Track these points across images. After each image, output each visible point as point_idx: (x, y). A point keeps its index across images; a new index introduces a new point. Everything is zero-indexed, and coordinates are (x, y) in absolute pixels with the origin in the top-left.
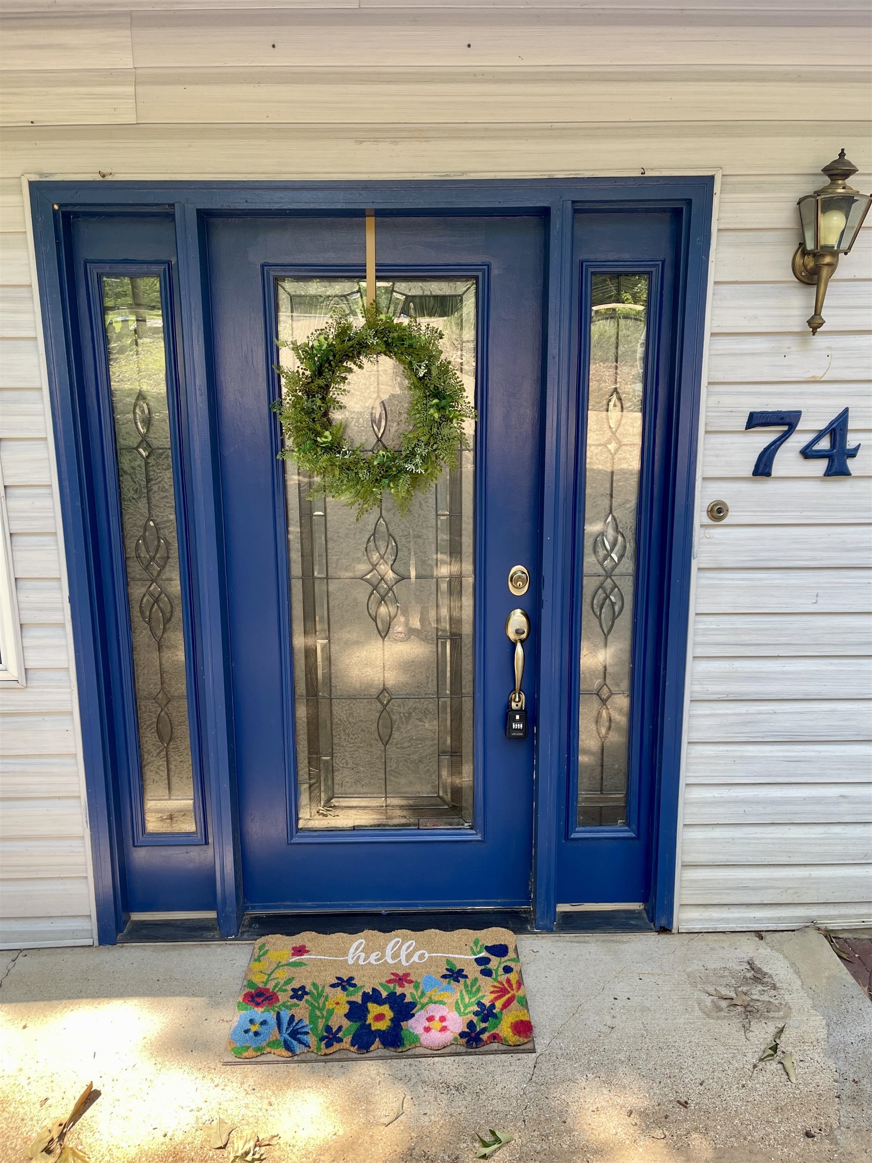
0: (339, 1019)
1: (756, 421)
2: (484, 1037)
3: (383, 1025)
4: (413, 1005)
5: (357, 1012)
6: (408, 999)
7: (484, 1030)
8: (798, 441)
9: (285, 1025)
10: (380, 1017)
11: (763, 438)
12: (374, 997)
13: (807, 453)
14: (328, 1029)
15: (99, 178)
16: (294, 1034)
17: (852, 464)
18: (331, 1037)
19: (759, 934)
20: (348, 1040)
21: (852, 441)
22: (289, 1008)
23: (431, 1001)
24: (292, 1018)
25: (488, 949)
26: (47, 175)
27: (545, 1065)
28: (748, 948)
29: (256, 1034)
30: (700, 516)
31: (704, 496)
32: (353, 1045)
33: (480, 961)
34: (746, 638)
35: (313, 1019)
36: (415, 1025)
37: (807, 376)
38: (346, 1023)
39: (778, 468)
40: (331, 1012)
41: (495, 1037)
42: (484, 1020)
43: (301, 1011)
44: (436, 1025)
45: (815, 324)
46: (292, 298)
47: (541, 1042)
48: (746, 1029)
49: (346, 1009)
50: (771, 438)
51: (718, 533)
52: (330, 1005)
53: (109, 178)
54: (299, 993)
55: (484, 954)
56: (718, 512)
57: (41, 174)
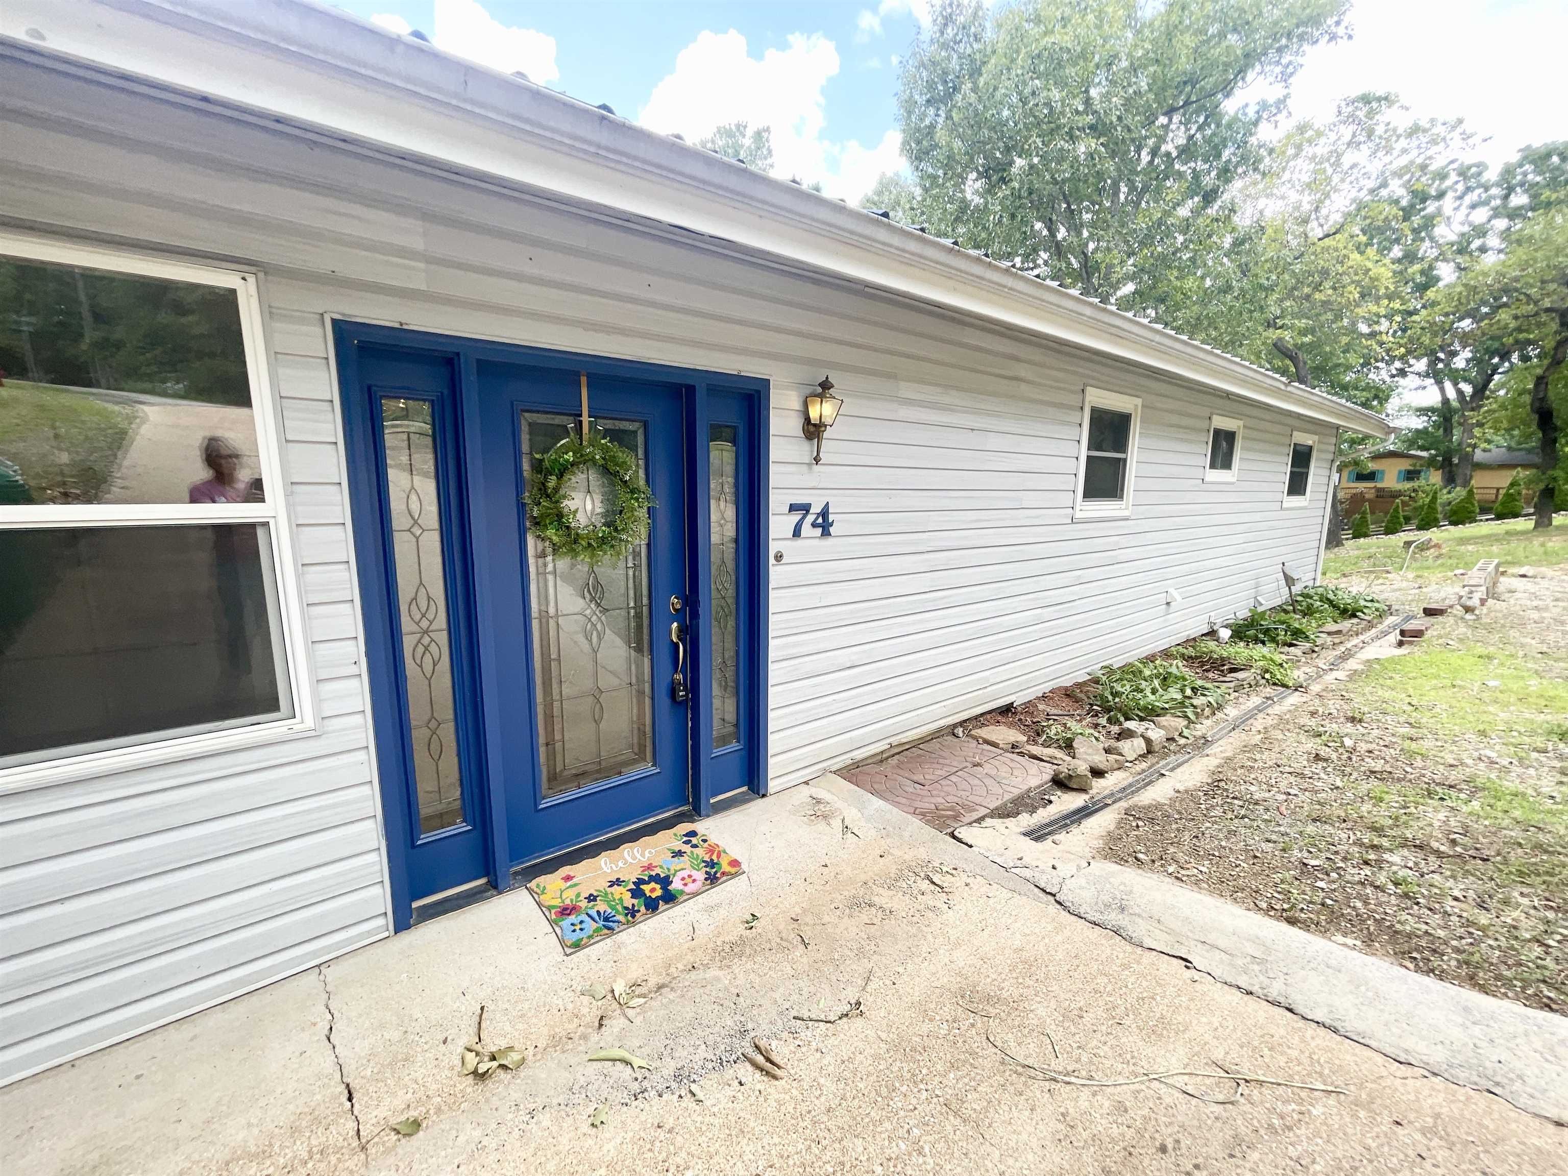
0: (629, 901)
1: (793, 508)
2: (718, 875)
3: (659, 892)
4: (668, 877)
5: (637, 893)
6: (662, 875)
7: (716, 873)
8: (810, 518)
9: (597, 918)
10: (653, 890)
11: (796, 517)
12: (640, 882)
13: (814, 525)
14: (626, 908)
15: (397, 325)
16: (606, 919)
17: (832, 530)
18: (632, 912)
19: (806, 783)
20: (643, 909)
21: (831, 518)
22: (592, 908)
23: (676, 871)
24: (598, 912)
25: (686, 835)
26: (350, 316)
27: (754, 877)
28: (806, 791)
29: (581, 929)
30: (772, 560)
31: (774, 548)
32: (647, 909)
33: (685, 843)
34: (792, 624)
35: (613, 908)
36: (676, 885)
37: (811, 485)
38: (635, 901)
39: (804, 533)
40: (621, 899)
41: (723, 874)
42: (713, 867)
43: (602, 906)
44: (688, 880)
45: (817, 460)
46: (530, 424)
47: (744, 867)
48: (829, 824)
49: (629, 894)
50: (799, 517)
51: (779, 568)
52: (617, 897)
53: (405, 327)
54: (591, 898)
55: (685, 839)
56: (779, 557)
57: (344, 315)
